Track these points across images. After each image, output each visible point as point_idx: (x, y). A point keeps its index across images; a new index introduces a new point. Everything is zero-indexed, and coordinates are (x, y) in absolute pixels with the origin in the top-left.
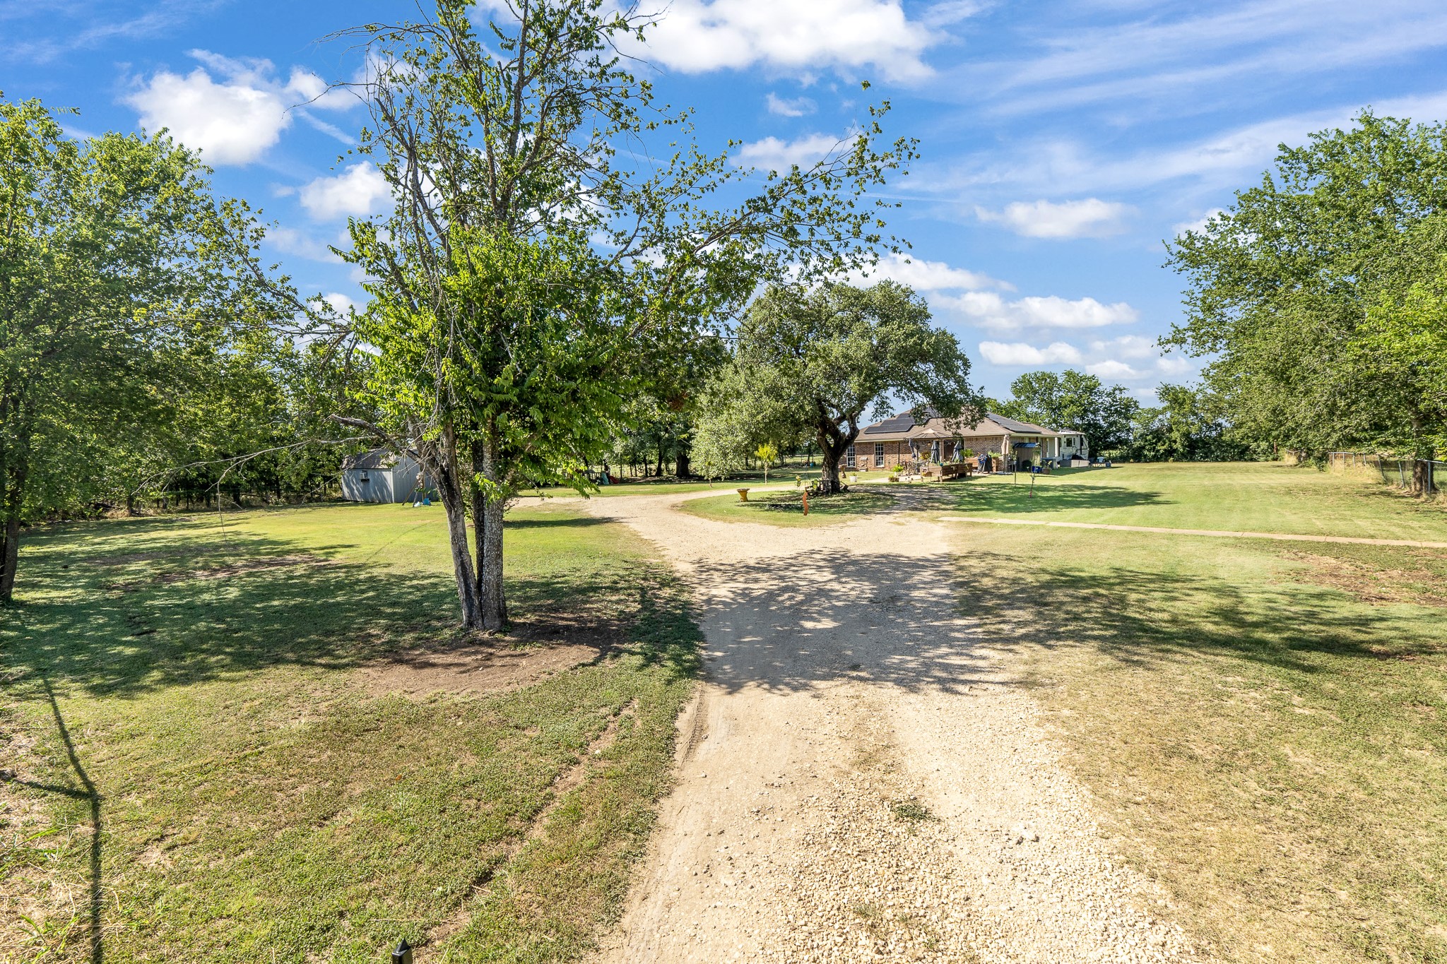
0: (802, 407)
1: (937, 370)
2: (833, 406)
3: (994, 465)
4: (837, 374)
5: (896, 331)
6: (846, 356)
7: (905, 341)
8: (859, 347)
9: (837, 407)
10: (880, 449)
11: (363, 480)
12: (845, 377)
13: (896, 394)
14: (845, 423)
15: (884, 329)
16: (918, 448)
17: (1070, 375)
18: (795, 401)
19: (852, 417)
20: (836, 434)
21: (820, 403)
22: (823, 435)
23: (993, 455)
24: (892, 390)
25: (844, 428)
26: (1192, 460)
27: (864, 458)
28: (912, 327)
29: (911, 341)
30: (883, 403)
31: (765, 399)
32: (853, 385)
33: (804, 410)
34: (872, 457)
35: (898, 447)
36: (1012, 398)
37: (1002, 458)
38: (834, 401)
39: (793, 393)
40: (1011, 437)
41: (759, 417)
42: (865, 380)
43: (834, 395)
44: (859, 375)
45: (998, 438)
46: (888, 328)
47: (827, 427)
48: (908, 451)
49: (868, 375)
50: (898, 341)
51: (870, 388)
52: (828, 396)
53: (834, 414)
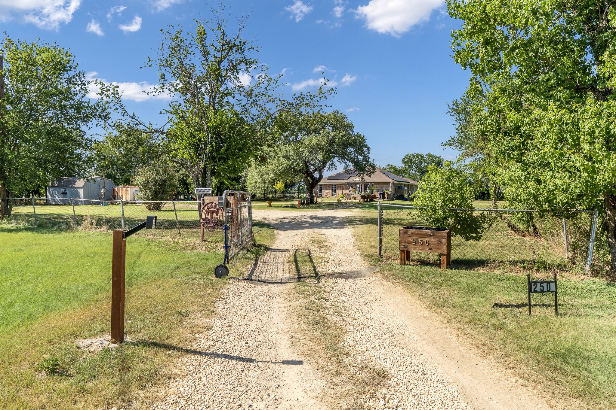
0: (298, 164)
1: (356, 151)
2: (311, 165)
3: (386, 196)
4: (313, 151)
5: (338, 134)
6: (317, 144)
7: (342, 138)
8: (323, 140)
9: (313, 165)
10: (335, 188)
11: (63, 193)
12: (317, 152)
13: (338, 161)
14: (317, 172)
15: (333, 133)
16: (352, 187)
17: (429, 155)
18: (295, 161)
19: (320, 170)
20: (312, 177)
21: (306, 162)
22: (307, 177)
23: (386, 191)
24: (336, 158)
25: (317, 175)
26: (483, 199)
27: (327, 191)
28: (345, 133)
29: (344, 139)
30: (332, 164)
31: (283, 160)
32: (320, 156)
33: (299, 165)
34: (331, 192)
35: (343, 187)
36: (403, 166)
37: (390, 193)
38: (312, 162)
39: (295, 158)
40: (393, 183)
41: (280, 167)
42: (325, 154)
43: (312, 160)
44: (323, 152)
45: (388, 183)
46: (335, 133)
47: (308, 174)
48: (347, 189)
49: (326, 152)
50: (339, 138)
51: (327, 157)
52: (310, 160)
53: (312, 168)
